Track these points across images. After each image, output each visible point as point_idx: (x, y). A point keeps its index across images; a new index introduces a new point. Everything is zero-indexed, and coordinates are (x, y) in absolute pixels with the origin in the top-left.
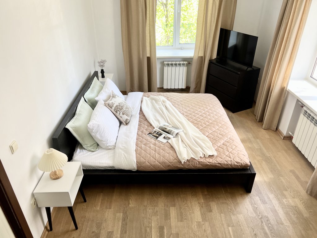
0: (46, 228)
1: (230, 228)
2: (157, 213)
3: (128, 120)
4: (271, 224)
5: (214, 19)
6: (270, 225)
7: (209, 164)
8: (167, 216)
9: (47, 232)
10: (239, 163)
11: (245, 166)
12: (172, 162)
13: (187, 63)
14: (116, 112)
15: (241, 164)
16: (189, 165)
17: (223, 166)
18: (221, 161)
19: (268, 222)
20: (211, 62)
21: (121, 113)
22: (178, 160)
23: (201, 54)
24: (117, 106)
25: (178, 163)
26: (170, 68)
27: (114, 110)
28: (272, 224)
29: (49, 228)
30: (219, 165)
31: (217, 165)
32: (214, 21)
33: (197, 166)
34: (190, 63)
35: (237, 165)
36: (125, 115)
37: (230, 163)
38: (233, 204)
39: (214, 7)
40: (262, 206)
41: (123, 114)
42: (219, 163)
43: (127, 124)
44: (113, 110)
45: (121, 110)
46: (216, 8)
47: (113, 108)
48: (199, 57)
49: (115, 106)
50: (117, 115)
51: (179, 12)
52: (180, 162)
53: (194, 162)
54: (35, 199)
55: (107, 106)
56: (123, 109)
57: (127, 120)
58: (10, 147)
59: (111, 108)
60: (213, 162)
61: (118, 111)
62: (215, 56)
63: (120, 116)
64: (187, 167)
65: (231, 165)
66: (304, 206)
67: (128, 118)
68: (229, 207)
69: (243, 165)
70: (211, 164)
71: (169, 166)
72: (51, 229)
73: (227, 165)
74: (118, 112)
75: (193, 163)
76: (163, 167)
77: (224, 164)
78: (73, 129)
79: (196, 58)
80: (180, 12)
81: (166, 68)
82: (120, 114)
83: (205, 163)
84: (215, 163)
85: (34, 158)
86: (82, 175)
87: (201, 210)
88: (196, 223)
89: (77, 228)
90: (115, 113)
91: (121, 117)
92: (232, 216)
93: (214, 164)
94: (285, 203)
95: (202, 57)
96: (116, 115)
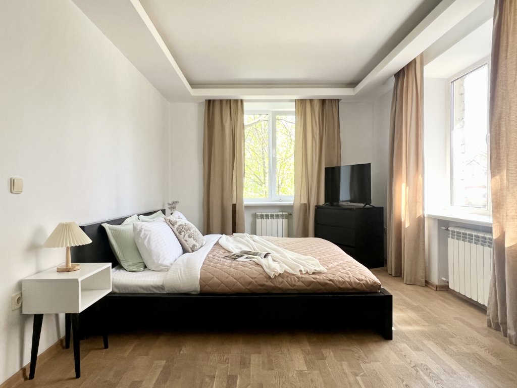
0: (23, 370)
1: (358, 378)
2: (227, 361)
3: (196, 246)
4: (434, 373)
5: (316, 156)
6: (431, 375)
7: (314, 280)
8: (244, 364)
9: (22, 379)
10: (362, 280)
11: (372, 286)
12: (255, 278)
13: (287, 214)
14: (180, 233)
15: (366, 281)
16: (283, 282)
17: (338, 283)
18: (333, 277)
19: (429, 371)
20: (318, 208)
21: (187, 235)
22: (265, 275)
23: (304, 201)
24: (181, 225)
25: (265, 279)
26: (264, 220)
27: (177, 230)
28: (436, 373)
29: (28, 374)
30: (331, 282)
31: (328, 282)
32: (316, 159)
33: (297, 284)
34: (291, 215)
35: (359, 283)
36: (192, 239)
37: (347, 279)
38: (363, 351)
39: (314, 143)
40: (414, 353)
41: (190, 237)
42: (330, 280)
43: (193, 251)
44: (175, 230)
45: (187, 230)
46: (316, 144)
47: (176, 226)
48: (301, 204)
49: (178, 224)
50: (181, 237)
51: (274, 156)
52: (268, 277)
53: (291, 279)
54: (22, 295)
55: (168, 222)
56: (190, 230)
57: (194, 246)
58: (11, 179)
59: (173, 225)
60: (321, 278)
61: (183, 231)
62: (322, 202)
63: (185, 239)
64: (279, 286)
65: (350, 283)
66: (489, 353)
67: (196, 243)
68: (357, 355)
69: (369, 282)
70: (318, 280)
71: (250, 283)
72: (32, 376)
73: (344, 282)
74: (183, 233)
75: (289, 280)
76: (241, 285)
77: (339, 282)
78: (113, 231)
79: (297, 205)
80: (276, 155)
81: (259, 221)
82: (184, 236)
83: (308, 280)
84: (324, 279)
85: (39, 231)
86: (110, 289)
87: (305, 358)
88: (295, 372)
89: (78, 375)
90: (178, 234)
91: (186, 241)
92: (361, 364)
93: (323, 281)
94: (455, 350)
95: (305, 204)
96: (179, 237)
